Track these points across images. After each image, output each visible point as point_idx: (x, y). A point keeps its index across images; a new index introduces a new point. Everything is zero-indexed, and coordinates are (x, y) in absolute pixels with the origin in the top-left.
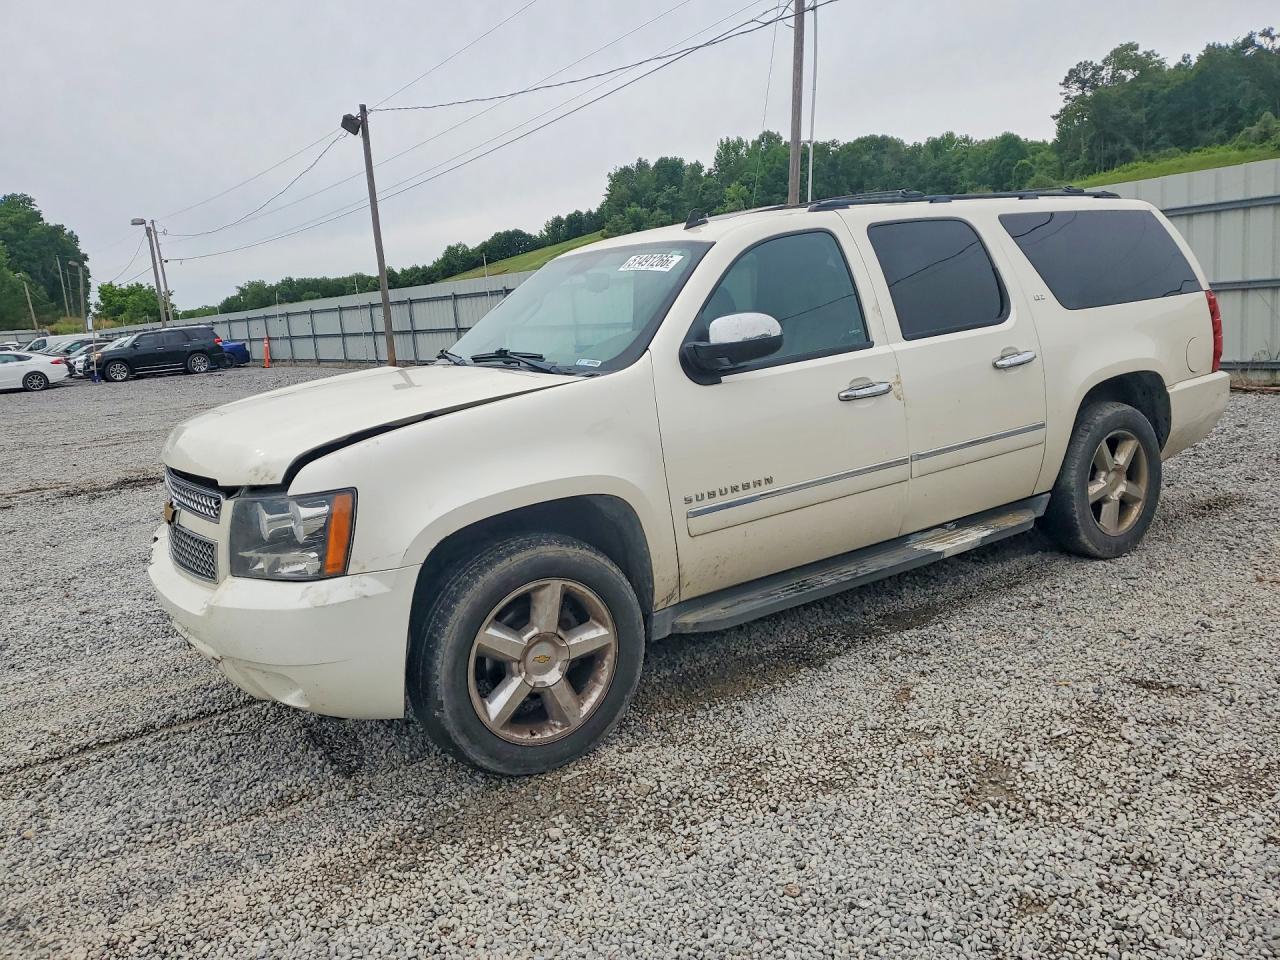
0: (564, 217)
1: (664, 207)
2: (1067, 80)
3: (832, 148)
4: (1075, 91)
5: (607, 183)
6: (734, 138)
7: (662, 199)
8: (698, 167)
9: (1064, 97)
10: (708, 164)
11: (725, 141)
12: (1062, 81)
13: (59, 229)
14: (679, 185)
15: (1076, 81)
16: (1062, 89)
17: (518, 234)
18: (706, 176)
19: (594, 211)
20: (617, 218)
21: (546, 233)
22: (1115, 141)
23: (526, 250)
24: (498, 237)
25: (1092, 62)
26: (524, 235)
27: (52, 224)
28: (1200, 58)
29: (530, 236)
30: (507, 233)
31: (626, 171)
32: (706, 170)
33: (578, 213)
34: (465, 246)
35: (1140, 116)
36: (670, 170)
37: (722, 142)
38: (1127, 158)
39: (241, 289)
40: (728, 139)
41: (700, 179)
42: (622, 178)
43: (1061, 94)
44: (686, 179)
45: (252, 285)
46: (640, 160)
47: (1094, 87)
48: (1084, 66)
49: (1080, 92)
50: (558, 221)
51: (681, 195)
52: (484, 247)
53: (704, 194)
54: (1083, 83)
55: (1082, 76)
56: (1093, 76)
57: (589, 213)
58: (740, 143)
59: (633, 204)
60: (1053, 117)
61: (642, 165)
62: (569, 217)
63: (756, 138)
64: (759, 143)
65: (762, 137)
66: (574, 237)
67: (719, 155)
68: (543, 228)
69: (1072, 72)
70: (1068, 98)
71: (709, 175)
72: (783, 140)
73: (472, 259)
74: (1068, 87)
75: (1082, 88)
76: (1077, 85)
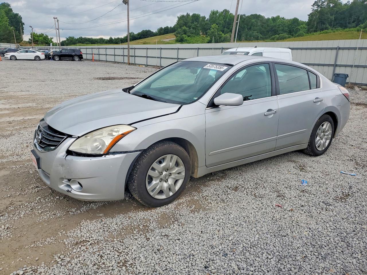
0: (163, 28)
1: (193, 28)
2: (314, 4)
3: (244, 17)
4: (315, 8)
5: (177, 19)
6: (215, 10)
7: (194, 26)
8: (204, 18)
9: (312, 9)
10: (207, 17)
11: (213, 11)
12: (312, 5)
13: (17, 15)
14: (198, 22)
16: (312, 7)
17: (149, 31)
18: (206, 20)
19: (172, 27)
20: (179, 30)
21: (157, 32)
22: (324, 24)
23: (151, 36)
24: (143, 31)
26: (151, 32)
27: (15, 13)
28: (352, 3)
29: (153, 32)
30: (146, 31)
31: (183, 16)
32: (206, 19)
33: (167, 27)
34: (133, 33)
35: (333, 18)
36: (196, 17)
37: (212, 11)
39: (67, 38)
40: (214, 10)
41: (204, 21)
42: (182, 18)
43: (311, 8)
44: (200, 21)
45: (70, 37)
46: (187, 13)
47: (321, 7)
49: (317, 8)
50: (161, 29)
51: (198, 25)
52: (139, 34)
53: (205, 26)
54: (318, 6)
55: (318, 4)
56: (321, 4)
57: (171, 27)
58: (217, 11)
59: (184, 26)
60: (308, 15)
61: (188, 15)
62: (165, 28)
63: (222, 11)
65: (224, 11)
66: (165, 34)
67: (211, 15)
69: (315, 2)
70: (313, 10)
71: (207, 20)
72: (230, 13)
73: (135, 37)
74: (314, 7)
75: (318, 7)
76: (316, 6)
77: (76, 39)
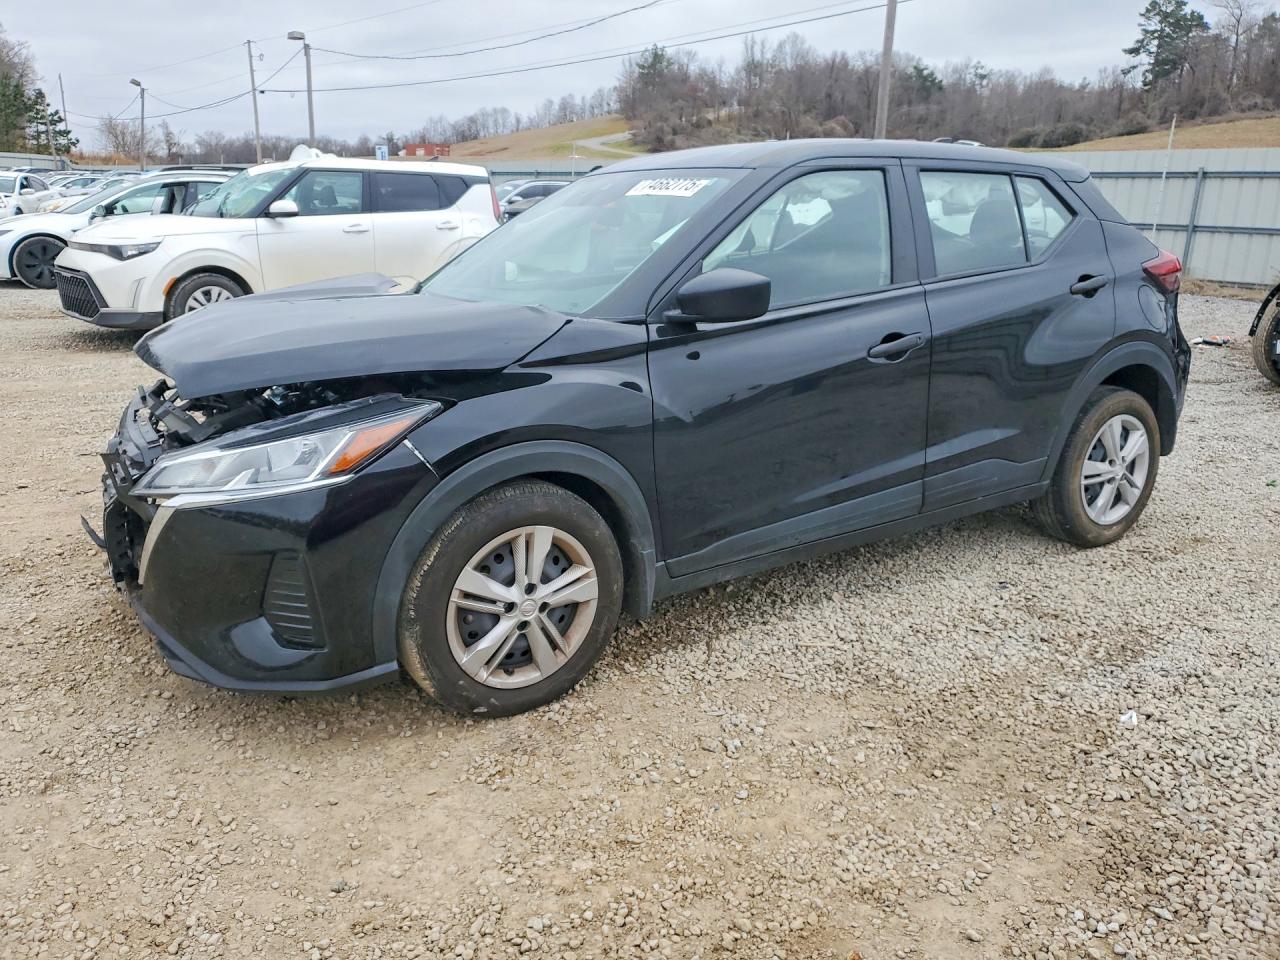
2: (1148, 11)
4: (1154, 24)
9: (1141, 29)
12: (1143, 11)
15: (1158, 14)
16: (1142, 20)
43: (1140, 25)
49: (1159, 27)
54: (1165, 16)
55: (1164, 9)
60: (1125, 51)
74: (1148, 18)
75: (1161, 22)
76: (1158, 18)
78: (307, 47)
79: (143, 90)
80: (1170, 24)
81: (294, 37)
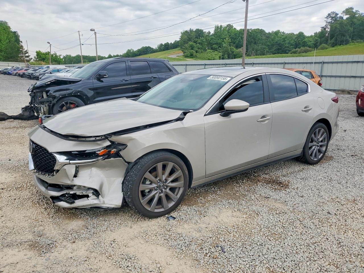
1: (199, 43)
2: (327, 17)
3: (250, 31)
4: (329, 20)
5: (180, 35)
7: (199, 41)
8: (209, 33)
10: (212, 32)
14: (204, 37)
16: (326, 19)
22: (344, 36)
25: (335, 12)
32: (211, 34)
34: (133, 50)
35: (352, 29)
36: (199, 32)
37: (216, 26)
38: (347, 42)
40: (218, 25)
41: (209, 36)
42: (185, 33)
43: (325, 21)
44: (205, 35)
48: (333, 13)
49: (331, 21)
51: (205, 40)
53: (211, 41)
55: (332, 16)
56: (335, 16)
58: (221, 26)
59: (190, 42)
60: (322, 27)
61: (191, 31)
64: (227, 27)
65: (228, 25)
67: (215, 29)
68: (157, 47)
69: (329, 14)
70: (327, 22)
71: (212, 35)
72: (234, 27)
75: (331, 19)
76: (330, 18)
77: (73, 57)
78: (95, 33)
79: (51, 45)
80: (334, 20)
81: (91, 30)
